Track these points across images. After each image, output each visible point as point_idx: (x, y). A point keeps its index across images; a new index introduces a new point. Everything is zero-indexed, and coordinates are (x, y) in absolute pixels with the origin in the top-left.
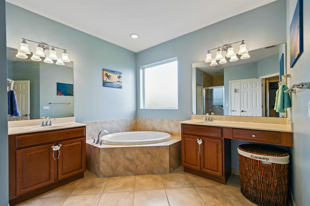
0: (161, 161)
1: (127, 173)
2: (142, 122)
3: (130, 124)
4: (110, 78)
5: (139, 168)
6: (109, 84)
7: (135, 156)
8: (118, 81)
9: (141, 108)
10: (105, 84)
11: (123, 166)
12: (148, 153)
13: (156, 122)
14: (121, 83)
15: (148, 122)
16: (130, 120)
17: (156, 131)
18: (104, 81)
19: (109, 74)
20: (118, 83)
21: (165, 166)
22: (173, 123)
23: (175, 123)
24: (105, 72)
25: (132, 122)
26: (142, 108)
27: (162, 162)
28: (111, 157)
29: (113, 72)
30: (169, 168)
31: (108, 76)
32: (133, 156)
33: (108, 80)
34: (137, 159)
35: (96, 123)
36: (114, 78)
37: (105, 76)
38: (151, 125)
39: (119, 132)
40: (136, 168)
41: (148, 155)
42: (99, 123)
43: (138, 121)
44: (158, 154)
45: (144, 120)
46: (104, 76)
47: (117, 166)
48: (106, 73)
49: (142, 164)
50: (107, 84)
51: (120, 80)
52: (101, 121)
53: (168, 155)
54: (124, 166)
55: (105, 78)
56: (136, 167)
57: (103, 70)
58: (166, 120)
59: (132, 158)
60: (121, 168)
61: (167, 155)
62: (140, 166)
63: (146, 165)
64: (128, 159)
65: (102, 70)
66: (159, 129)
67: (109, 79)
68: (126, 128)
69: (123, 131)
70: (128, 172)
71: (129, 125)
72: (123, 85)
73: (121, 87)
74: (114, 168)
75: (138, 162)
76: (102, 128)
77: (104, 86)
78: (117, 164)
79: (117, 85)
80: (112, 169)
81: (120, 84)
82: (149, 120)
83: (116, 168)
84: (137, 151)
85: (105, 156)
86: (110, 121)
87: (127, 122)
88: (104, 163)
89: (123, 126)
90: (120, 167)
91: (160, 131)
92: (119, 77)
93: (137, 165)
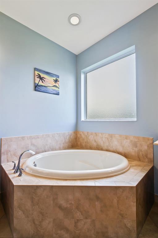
0: (121, 214)
1: (59, 232)
2: (83, 137)
3: (69, 139)
4: (43, 80)
5: (80, 225)
6: (43, 89)
7: (73, 203)
8: (54, 86)
9: (82, 120)
10: (37, 88)
11: (52, 219)
12: (98, 198)
13: (102, 137)
14: (59, 88)
15: (91, 138)
16: (69, 134)
17: (102, 150)
18: (35, 83)
19: (42, 75)
20: (55, 88)
21: (129, 225)
22: (128, 141)
23: (131, 141)
24: (37, 73)
25: (72, 137)
26: (84, 120)
27: (122, 216)
28: (32, 202)
29: (47, 73)
30: (135, 229)
31: (41, 79)
32: (70, 202)
33: (41, 83)
34: (77, 208)
35: (23, 138)
36: (49, 81)
37: (38, 78)
38: (95, 141)
39: (56, 150)
40: (76, 226)
41: (97, 203)
42: (27, 138)
43: (79, 136)
44: (115, 201)
45: (86, 134)
46: (36, 77)
47: (42, 220)
48: (39, 74)
49: (86, 218)
50: (39, 87)
51: (57, 85)
52: (31, 136)
53: (135, 204)
54: (54, 220)
55: (37, 80)
56: (75, 223)
57: (35, 70)
58: (117, 135)
59: (69, 206)
60: (49, 224)
61: (132, 203)
62: (83, 222)
63: (93, 222)
64: (60, 207)
65: (33, 70)
66: (105, 148)
67: (43, 82)
68: (63, 143)
69: (60, 149)
70: (62, 232)
71: (67, 140)
72: (60, 91)
73: (58, 94)
74: (37, 223)
75: (78, 215)
76: (31, 145)
77: (35, 90)
78: (43, 215)
79: (53, 90)
80: (34, 223)
81: (57, 89)
82: (92, 135)
83: (40, 222)
84: (78, 194)
85: (21, 200)
86: (43, 135)
87: (65, 137)
88: (20, 213)
89: (60, 142)
90: (47, 222)
91: (107, 150)
92: (56, 81)
93: (78, 220)
